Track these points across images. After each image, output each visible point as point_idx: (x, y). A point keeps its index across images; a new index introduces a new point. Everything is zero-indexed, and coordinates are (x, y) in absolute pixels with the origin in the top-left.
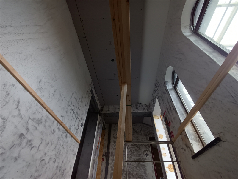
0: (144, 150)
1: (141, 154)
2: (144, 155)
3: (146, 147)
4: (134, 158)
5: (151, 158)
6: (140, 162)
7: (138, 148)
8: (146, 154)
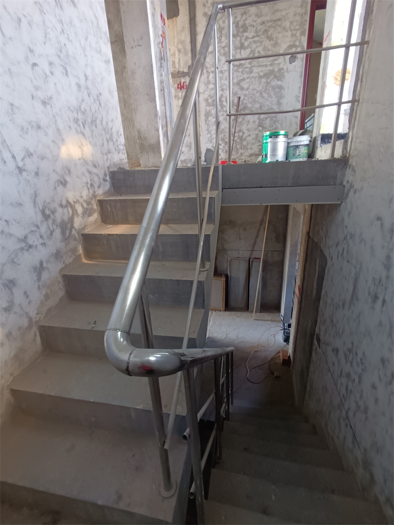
0: (288, 44)
2: (285, 60)
3: (294, 37)
4: (258, 73)
5: (302, 65)
6: (271, 81)
7: (271, 42)
8: (290, 57)
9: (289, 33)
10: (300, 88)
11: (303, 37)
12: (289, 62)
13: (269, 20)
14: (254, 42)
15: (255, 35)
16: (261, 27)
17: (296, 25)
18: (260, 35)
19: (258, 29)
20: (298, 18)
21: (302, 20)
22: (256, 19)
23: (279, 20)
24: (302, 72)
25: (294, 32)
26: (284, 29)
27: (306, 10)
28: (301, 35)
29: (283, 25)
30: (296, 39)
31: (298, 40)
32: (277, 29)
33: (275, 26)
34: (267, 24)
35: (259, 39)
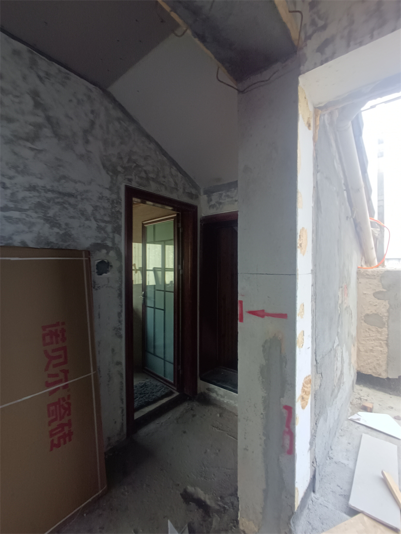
0: (93, 241)
3: (102, 232)
5: (121, 278)
7: (56, 230)
8: (99, 263)
9: (94, 224)
10: (119, 314)
11: (117, 236)
12: (96, 271)
13: (48, 187)
14: (8, 219)
15: (11, 205)
16: (27, 194)
17: (105, 215)
18: (26, 210)
19: (21, 194)
20: (107, 205)
21: (113, 210)
22: (12, 173)
23: (70, 195)
24: (120, 290)
25: (103, 225)
26: (83, 214)
27: (119, 198)
28: (114, 232)
29: (80, 206)
30: (106, 236)
31: (109, 238)
32: (67, 209)
33: (63, 203)
34: (43, 194)
35: (24, 216)
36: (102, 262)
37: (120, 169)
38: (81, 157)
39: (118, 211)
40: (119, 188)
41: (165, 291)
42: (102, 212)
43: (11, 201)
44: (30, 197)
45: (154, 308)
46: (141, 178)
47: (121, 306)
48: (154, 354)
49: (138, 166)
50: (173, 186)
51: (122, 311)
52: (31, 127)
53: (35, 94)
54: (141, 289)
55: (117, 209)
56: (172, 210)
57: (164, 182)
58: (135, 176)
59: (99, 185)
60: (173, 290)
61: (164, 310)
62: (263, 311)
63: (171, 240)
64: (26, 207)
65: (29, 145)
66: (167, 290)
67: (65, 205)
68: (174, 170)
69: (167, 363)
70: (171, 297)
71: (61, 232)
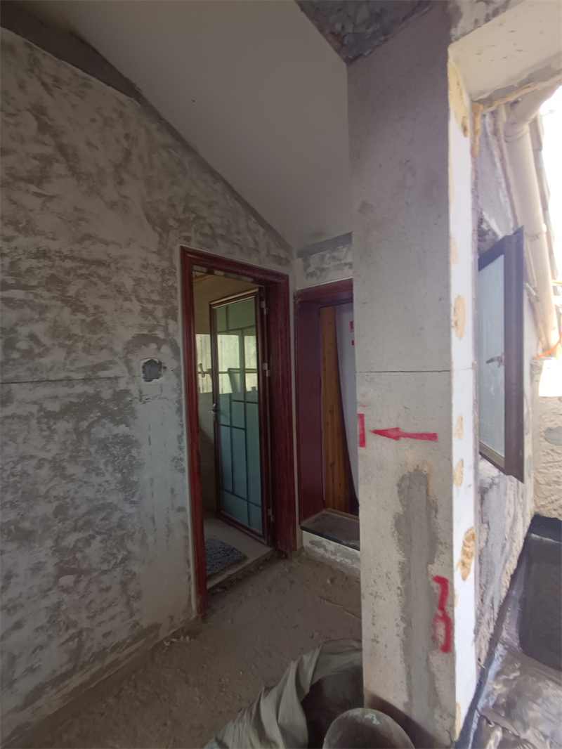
0: (136, 331)
1: (103, 367)
2: (130, 370)
3: (150, 317)
4: (35, 403)
5: (179, 385)
6: (91, 426)
7: (80, 316)
8: (145, 363)
9: (136, 306)
10: (180, 437)
11: (171, 322)
12: (142, 375)
13: (66, 252)
14: (8, 302)
15: (11, 280)
16: (34, 263)
17: (152, 292)
18: (34, 287)
19: (25, 264)
20: (154, 277)
21: (164, 285)
22: (9, 232)
23: (100, 263)
24: (179, 402)
25: (150, 306)
26: (119, 292)
29: (114, 280)
30: (155, 323)
31: (160, 326)
32: (95, 284)
33: (89, 275)
34: (58, 262)
35: (31, 297)
36: (151, 362)
37: (172, 222)
38: (112, 205)
39: (172, 286)
40: (171, 251)
41: (245, 402)
42: (148, 288)
43: (11, 275)
44: (39, 268)
45: (231, 427)
46: (205, 235)
47: (182, 427)
48: (233, 493)
49: (199, 217)
50: (251, 245)
51: (182, 433)
52: (37, 163)
53: (39, 111)
54: (211, 400)
55: (170, 283)
56: (252, 282)
57: (239, 240)
58: (195, 232)
59: (143, 248)
60: (256, 400)
61: (245, 429)
62: (397, 429)
63: (251, 327)
64: (34, 283)
65: (33, 188)
66: (248, 399)
67: (92, 278)
68: (252, 223)
69: (252, 506)
70: (254, 410)
71: (89, 320)
